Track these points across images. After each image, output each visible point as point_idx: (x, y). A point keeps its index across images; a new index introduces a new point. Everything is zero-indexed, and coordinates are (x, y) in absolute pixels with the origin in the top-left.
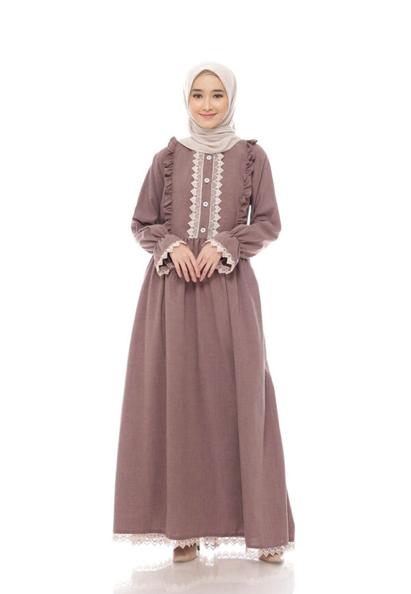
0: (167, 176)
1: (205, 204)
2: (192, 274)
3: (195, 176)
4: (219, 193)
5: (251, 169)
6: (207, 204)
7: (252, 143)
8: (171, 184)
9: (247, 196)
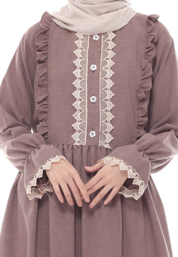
0: (40, 62)
1: (93, 99)
2: (77, 197)
3: (77, 62)
4: (110, 84)
5: (153, 54)
6: (96, 98)
7: (152, 20)
8: (46, 73)
9: (146, 90)
